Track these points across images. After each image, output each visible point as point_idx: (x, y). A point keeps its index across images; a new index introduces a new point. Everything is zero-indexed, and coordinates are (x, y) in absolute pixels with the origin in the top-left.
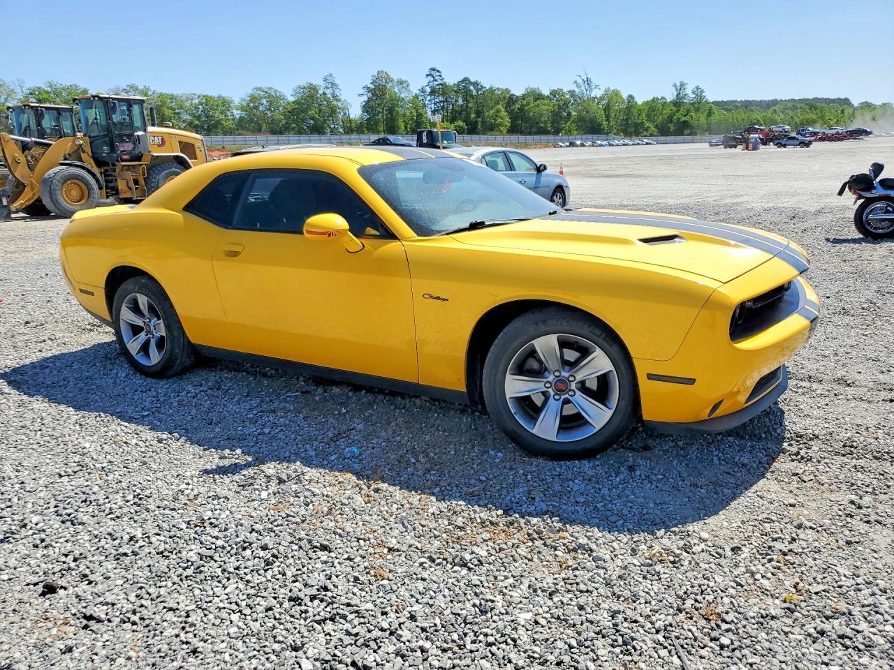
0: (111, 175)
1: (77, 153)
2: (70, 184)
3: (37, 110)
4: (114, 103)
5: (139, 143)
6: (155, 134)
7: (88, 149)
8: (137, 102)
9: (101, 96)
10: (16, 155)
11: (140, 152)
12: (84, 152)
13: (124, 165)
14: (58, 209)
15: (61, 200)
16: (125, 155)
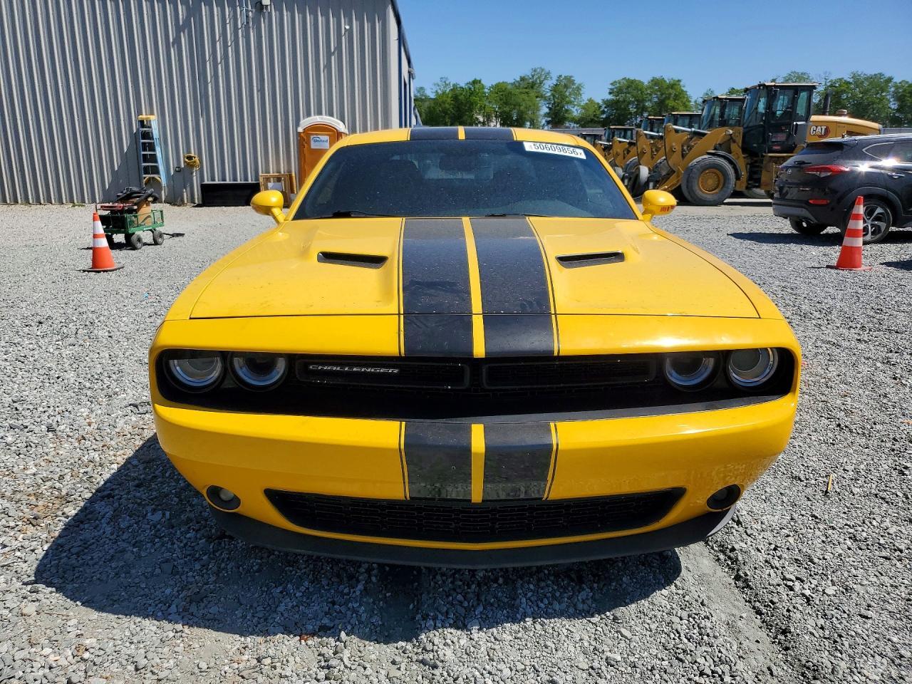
0: (758, 166)
1: (726, 145)
2: (709, 172)
3: (722, 102)
4: (776, 91)
5: (796, 133)
6: (818, 123)
7: (740, 140)
8: (806, 88)
9: (767, 84)
10: (674, 144)
11: (794, 143)
12: (734, 142)
13: (771, 157)
14: (691, 197)
15: (696, 188)
16: (775, 145)
